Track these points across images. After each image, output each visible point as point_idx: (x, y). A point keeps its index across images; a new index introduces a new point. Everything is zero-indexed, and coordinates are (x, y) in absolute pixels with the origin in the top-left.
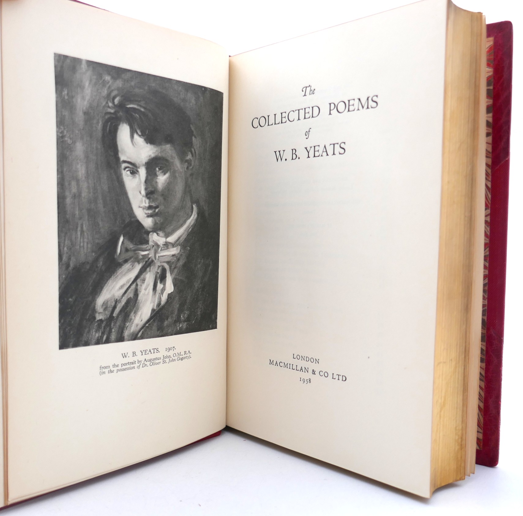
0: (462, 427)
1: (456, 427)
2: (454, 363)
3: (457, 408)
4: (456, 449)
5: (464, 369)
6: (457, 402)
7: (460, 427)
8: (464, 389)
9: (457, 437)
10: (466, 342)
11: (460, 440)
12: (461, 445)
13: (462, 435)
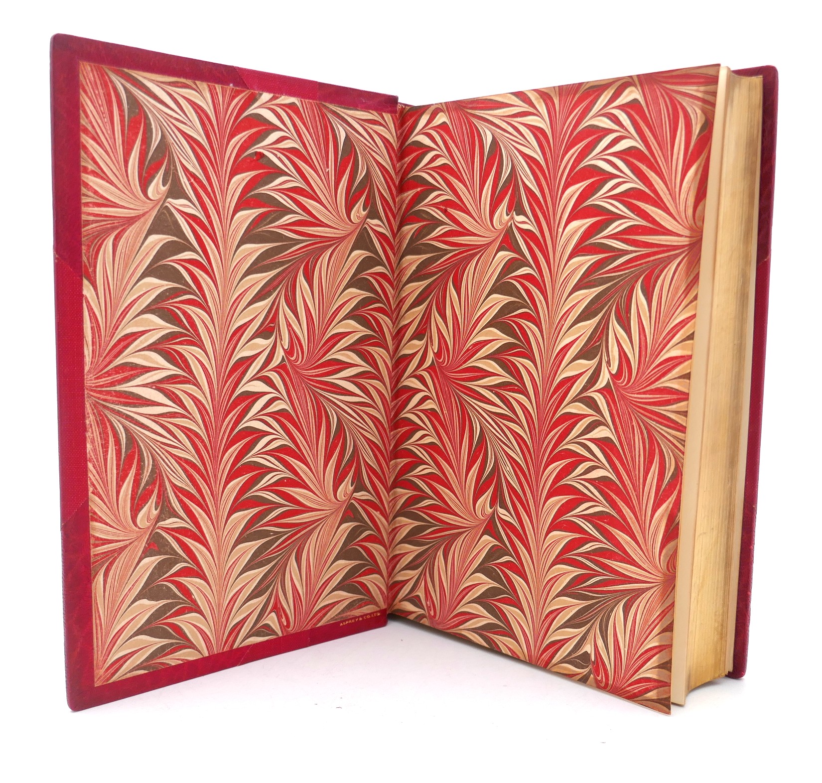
0: (723, 612)
1: (716, 612)
2: (715, 533)
3: (717, 589)
4: (715, 639)
5: (728, 538)
6: (718, 581)
7: (721, 611)
8: (726, 563)
9: (716, 625)
10: (730, 505)
11: (720, 628)
12: (722, 634)
13: (723, 621)
